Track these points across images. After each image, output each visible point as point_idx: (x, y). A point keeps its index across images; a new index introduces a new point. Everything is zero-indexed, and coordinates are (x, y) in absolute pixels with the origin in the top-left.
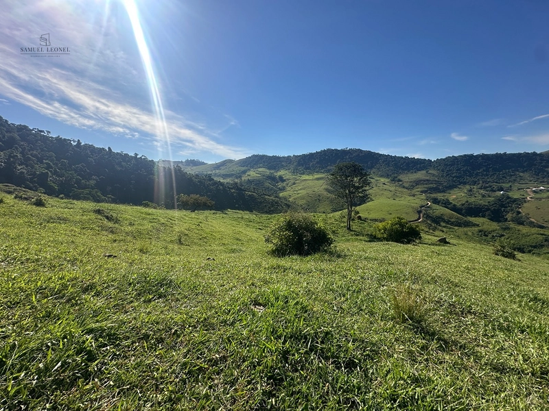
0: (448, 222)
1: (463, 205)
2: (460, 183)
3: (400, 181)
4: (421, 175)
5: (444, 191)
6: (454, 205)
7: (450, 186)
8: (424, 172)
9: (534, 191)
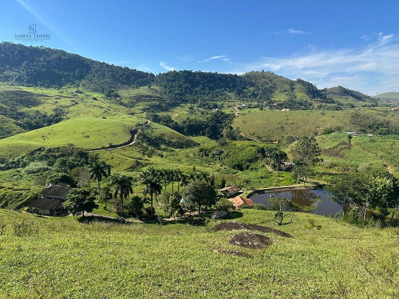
0: (169, 143)
1: (184, 122)
2: (183, 101)
3: (117, 96)
4: (143, 90)
5: (166, 110)
6: (176, 123)
7: (173, 104)
8: (146, 87)
9: (239, 109)
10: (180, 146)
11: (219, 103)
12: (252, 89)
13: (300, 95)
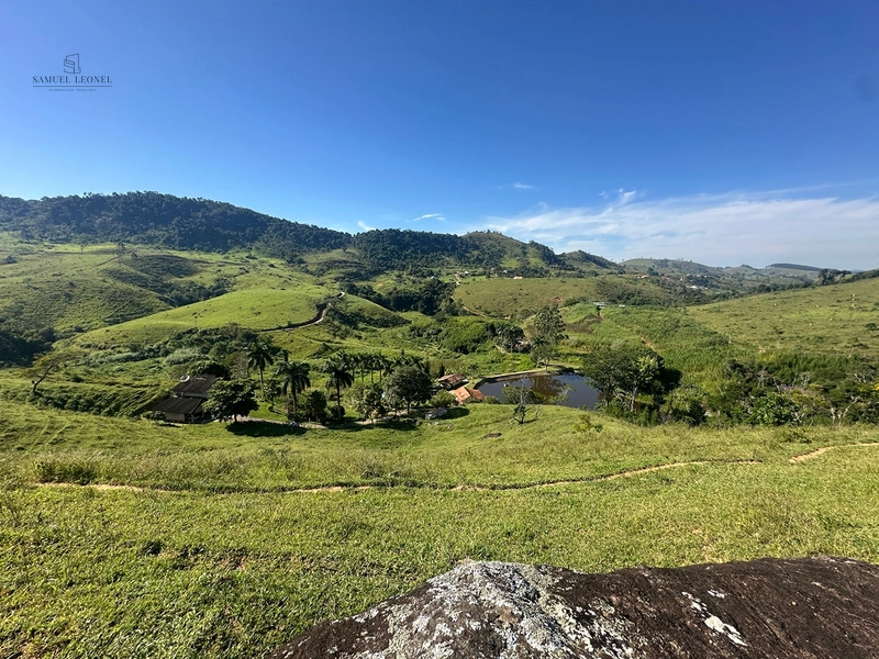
0: (369, 322)
1: (390, 294)
2: (388, 268)
3: (301, 262)
4: (337, 254)
5: (367, 279)
6: (380, 296)
7: (375, 271)
8: (341, 250)
9: (461, 276)
10: (385, 324)
11: (435, 270)
12: (476, 253)
13: (534, 261)
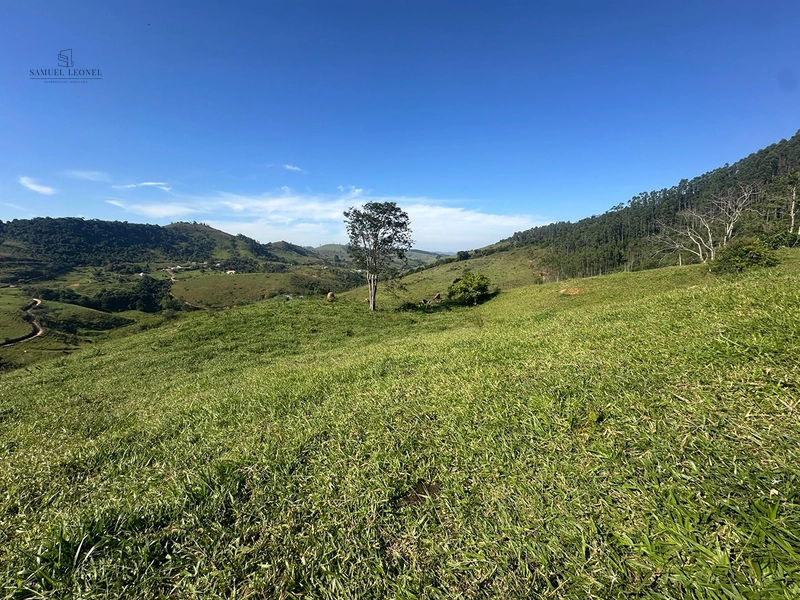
0: (89, 326)
2: (77, 264)
6: (86, 298)
7: (60, 268)
9: (174, 271)
10: (108, 326)
11: (143, 265)
12: (184, 244)
13: (244, 253)
